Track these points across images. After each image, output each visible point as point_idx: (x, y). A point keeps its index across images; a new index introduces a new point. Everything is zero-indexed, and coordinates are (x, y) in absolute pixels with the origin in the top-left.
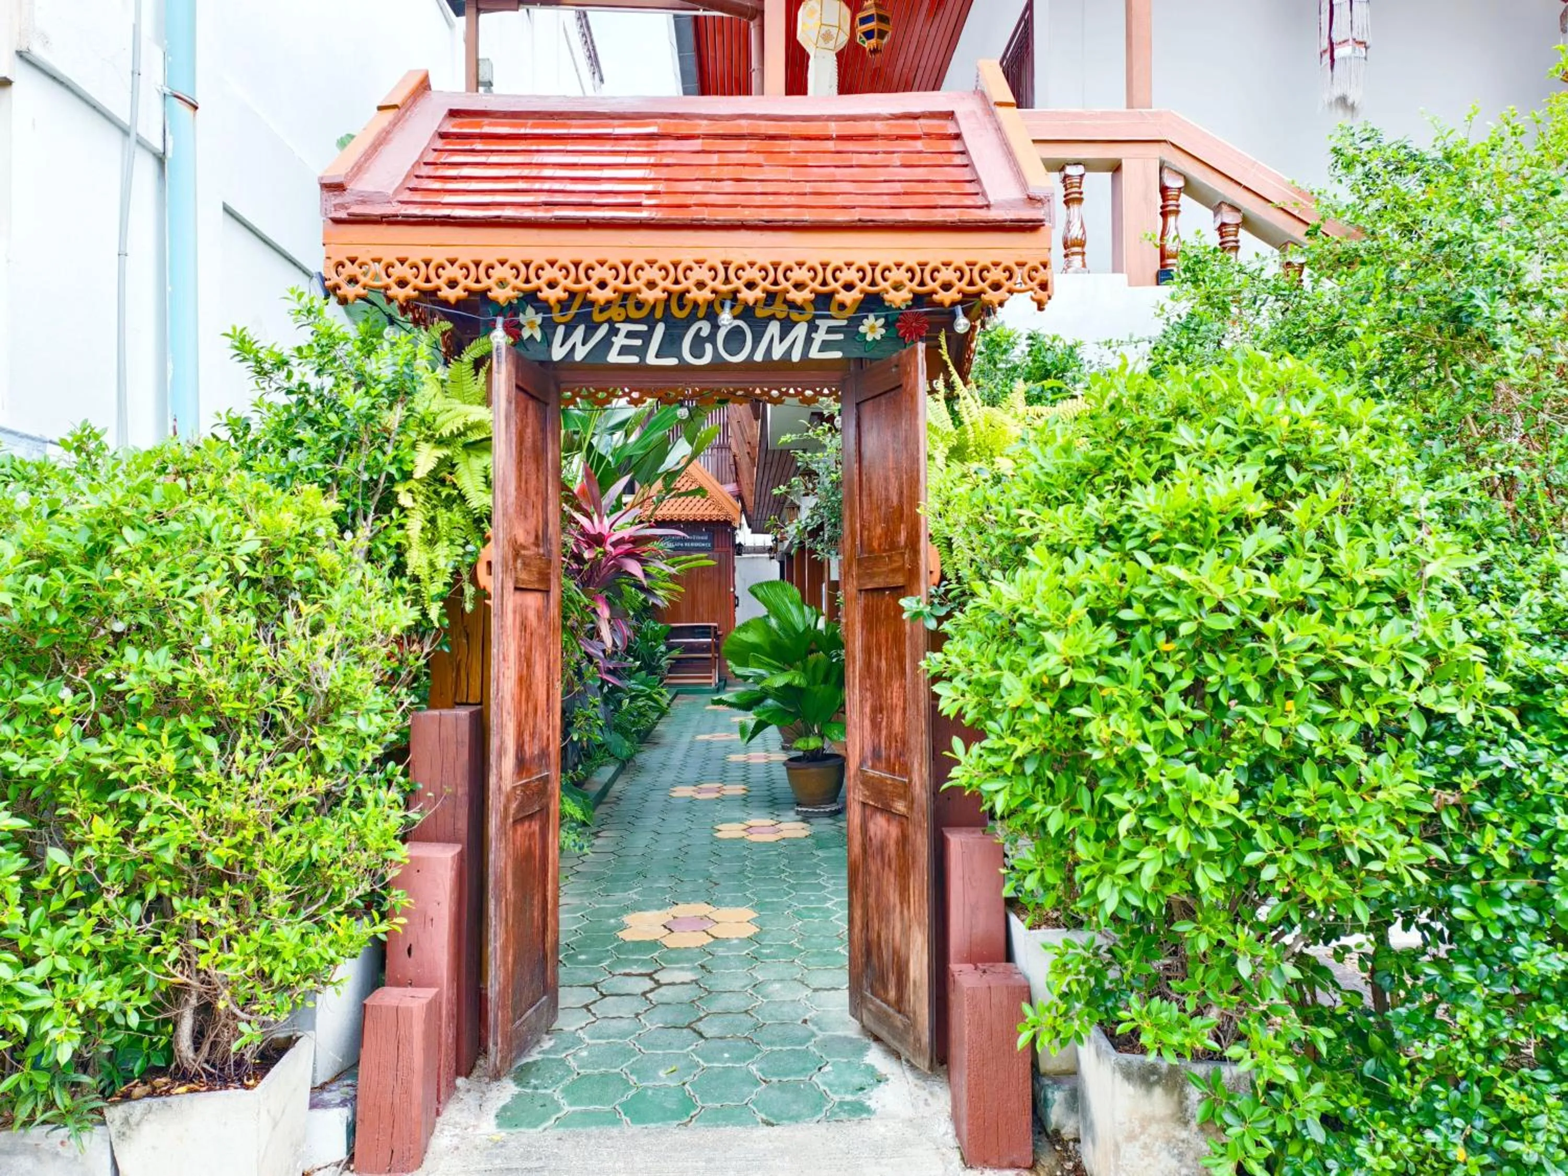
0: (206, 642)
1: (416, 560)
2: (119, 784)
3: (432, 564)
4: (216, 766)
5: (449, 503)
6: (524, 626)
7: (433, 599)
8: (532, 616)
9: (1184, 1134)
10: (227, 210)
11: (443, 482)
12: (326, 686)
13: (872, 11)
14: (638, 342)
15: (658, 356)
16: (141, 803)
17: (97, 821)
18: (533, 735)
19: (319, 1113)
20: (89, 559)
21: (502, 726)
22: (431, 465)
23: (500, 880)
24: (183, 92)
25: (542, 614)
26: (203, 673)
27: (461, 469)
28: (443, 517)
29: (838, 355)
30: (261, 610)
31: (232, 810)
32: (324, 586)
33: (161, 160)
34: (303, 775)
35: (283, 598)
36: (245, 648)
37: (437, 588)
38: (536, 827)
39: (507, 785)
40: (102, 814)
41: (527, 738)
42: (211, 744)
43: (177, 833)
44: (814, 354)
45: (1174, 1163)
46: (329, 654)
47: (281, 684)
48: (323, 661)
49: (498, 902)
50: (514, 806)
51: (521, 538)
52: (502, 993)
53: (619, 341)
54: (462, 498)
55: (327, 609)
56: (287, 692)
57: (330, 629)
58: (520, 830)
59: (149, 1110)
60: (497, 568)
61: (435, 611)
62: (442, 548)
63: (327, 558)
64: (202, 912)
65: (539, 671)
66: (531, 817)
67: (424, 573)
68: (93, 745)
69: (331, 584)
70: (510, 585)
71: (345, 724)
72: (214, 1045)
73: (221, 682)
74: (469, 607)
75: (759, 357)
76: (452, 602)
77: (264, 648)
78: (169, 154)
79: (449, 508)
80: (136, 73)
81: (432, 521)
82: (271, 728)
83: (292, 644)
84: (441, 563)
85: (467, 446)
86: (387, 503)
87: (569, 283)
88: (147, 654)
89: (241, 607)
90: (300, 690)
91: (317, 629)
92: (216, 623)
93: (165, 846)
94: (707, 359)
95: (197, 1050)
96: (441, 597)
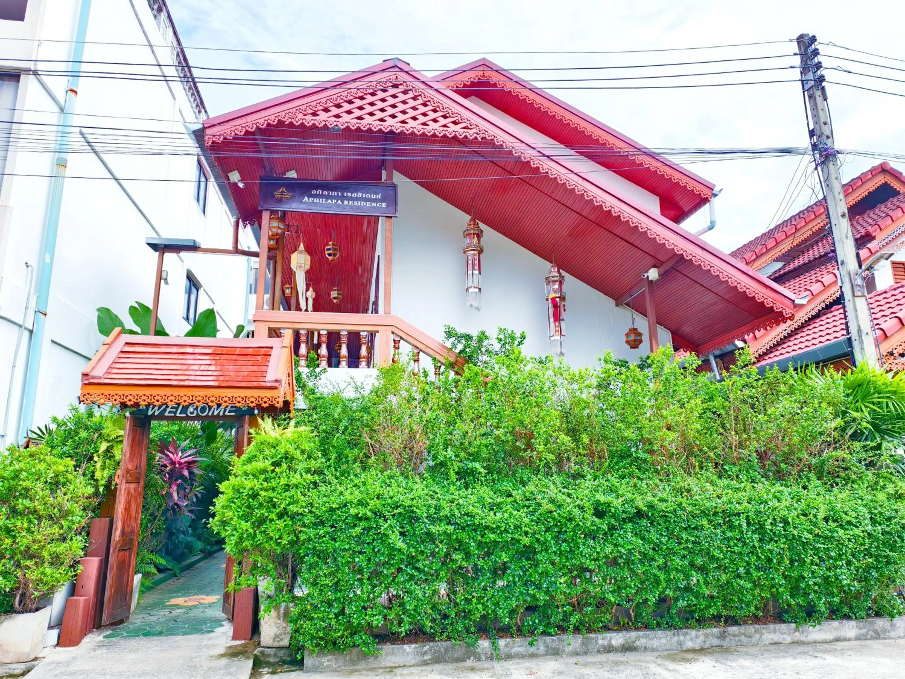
0: (38, 497)
1: (98, 475)
2: (13, 531)
3: (102, 476)
4: (36, 527)
5: (110, 458)
6: (129, 493)
7: (101, 486)
8: (132, 491)
9: (279, 622)
10: (53, 341)
11: (109, 452)
12: (66, 508)
13: (331, 247)
14: (174, 410)
15: (180, 413)
16: (17, 535)
17: (6, 540)
18: (128, 526)
19: (50, 631)
20: (13, 479)
21: (117, 522)
22: (105, 448)
23: (112, 566)
24: (43, 310)
25: (135, 490)
26: (36, 504)
27: (115, 448)
28: (108, 461)
29: (233, 414)
30: (51, 490)
31: (39, 537)
32: (68, 484)
33: (31, 332)
34: (57, 529)
35: (57, 486)
36: (47, 499)
37: (103, 482)
38: (127, 553)
39: (117, 538)
40: (8, 538)
41: (126, 526)
42: (36, 522)
43: (25, 541)
44: (227, 413)
45: (277, 630)
46: (67, 501)
47: (54, 508)
48: (66, 502)
49: (110, 573)
50: (119, 545)
51: (130, 467)
52: (109, 599)
53: (169, 409)
54: (114, 456)
55: (68, 489)
56: (56, 510)
57: (69, 495)
58: (121, 553)
59: (6, 618)
60: (120, 477)
61: (101, 489)
62: (106, 471)
63: (70, 477)
64: (28, 563)
65: (133, 506)
66: (125, 550)
67: (99, 478)
68: (8, 521)
69: (70, 483)
70: (124, 482)
71: (70, 518)
72: (24, 604)
73: (40, 507)
74: (113, 488)
75: (210, 414)
76: (108, 486)
77: (51, 499)
78: (34, 331)
79: (110, 460)
80: (27, 308)
81: (105, 463)
82: (50, 518)
83: (58, 498)
84: (105, 475)
85: (117, 442)
86: (91, 458)
87: (149, 401)
88: (24, 501)
89: (47, 489)
90: (59, 510)
91: (65, 494)
92: (41, 493)
93: (21, 545)
94: (195, 415)
95: (19, 605)
96: (104, 485)
